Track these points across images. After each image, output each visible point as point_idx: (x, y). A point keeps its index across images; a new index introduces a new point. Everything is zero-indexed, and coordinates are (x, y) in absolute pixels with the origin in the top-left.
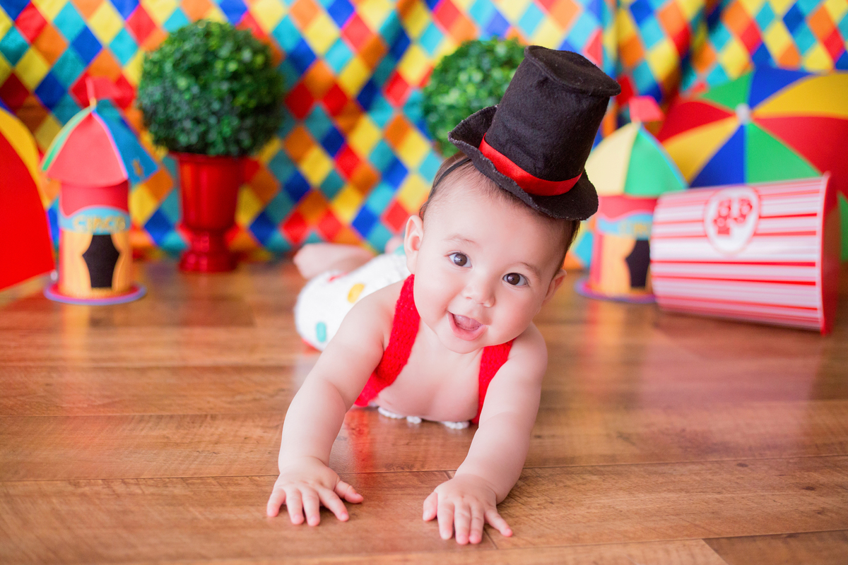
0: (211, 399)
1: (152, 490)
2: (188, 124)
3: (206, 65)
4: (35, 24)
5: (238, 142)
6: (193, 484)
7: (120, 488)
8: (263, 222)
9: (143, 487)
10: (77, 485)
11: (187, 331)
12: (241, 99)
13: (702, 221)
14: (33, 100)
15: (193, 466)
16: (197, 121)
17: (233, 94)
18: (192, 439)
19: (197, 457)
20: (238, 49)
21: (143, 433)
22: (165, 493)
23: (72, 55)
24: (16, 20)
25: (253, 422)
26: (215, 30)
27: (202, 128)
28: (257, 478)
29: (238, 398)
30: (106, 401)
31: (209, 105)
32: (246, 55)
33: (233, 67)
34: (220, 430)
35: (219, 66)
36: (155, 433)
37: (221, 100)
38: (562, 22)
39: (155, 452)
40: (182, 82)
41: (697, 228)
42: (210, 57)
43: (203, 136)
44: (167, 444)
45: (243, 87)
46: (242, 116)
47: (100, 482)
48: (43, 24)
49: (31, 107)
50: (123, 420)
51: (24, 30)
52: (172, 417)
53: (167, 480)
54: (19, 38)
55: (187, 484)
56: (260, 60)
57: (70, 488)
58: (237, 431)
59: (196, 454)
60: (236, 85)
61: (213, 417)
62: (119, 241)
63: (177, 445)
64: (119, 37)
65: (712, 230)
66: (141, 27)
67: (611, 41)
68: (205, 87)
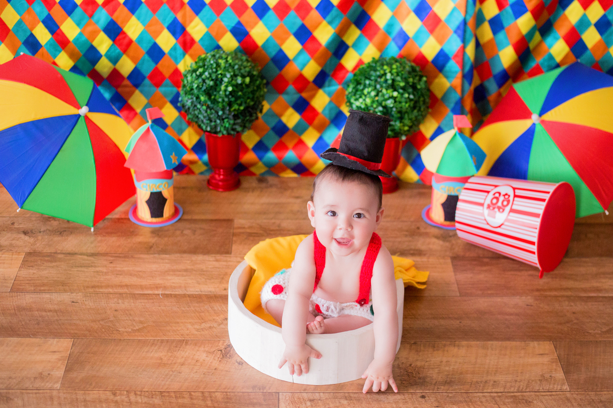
0: (189, 326)
1: (145, 400)
2: (205, 121)
3: (216, 88)
4: (126, 41)
5: (233, 130)
6: (164, 396)
7: (133, 398)
8: (260, 147)
9: (143, 397)
10: (115, 394)
11: (195, 258)
12: (236, 107)
13: (482, 205)
14: (126, 82)
15: (167, 383)
17: (230, 104)
18: (173, 361)
19: (171, 375)
20: (235, 76)
21: (151, 355)
22: (151, 402)
23: (147, 57)
24: (114, 41)
25: (204, 347)
27: (213, 124)
28: (193, 393)
29: (203, 325)
30: (141, 326)
31: (217, 112)
32: (239, 80)
33: (230, 89)
34: (187, 354)
35: (223, 88)
36: (157, 355)
37: (223, 109)
39: (153, 371)
40: (202, 98)
41: (480, 208)
42: (218, 82)
44: (161, 364)
45: (237, 98)
46: (236, 117)
47: (125, 392)
48: (131, 42)
49: (126, 86)
50: (144, 343)
51: (119, 45)
52: (167, 341)
53: (154, 393)
54: (116, 51)
55: (162, 396)
56: (248, 80)
57: (112, 397)
58: (195, 355)
59: (171, 373)
61: (187, 342)
62: (166, 194)
63: (165, 365)
66: (187, 43)
67: (470, 50)
68: (215, 101)
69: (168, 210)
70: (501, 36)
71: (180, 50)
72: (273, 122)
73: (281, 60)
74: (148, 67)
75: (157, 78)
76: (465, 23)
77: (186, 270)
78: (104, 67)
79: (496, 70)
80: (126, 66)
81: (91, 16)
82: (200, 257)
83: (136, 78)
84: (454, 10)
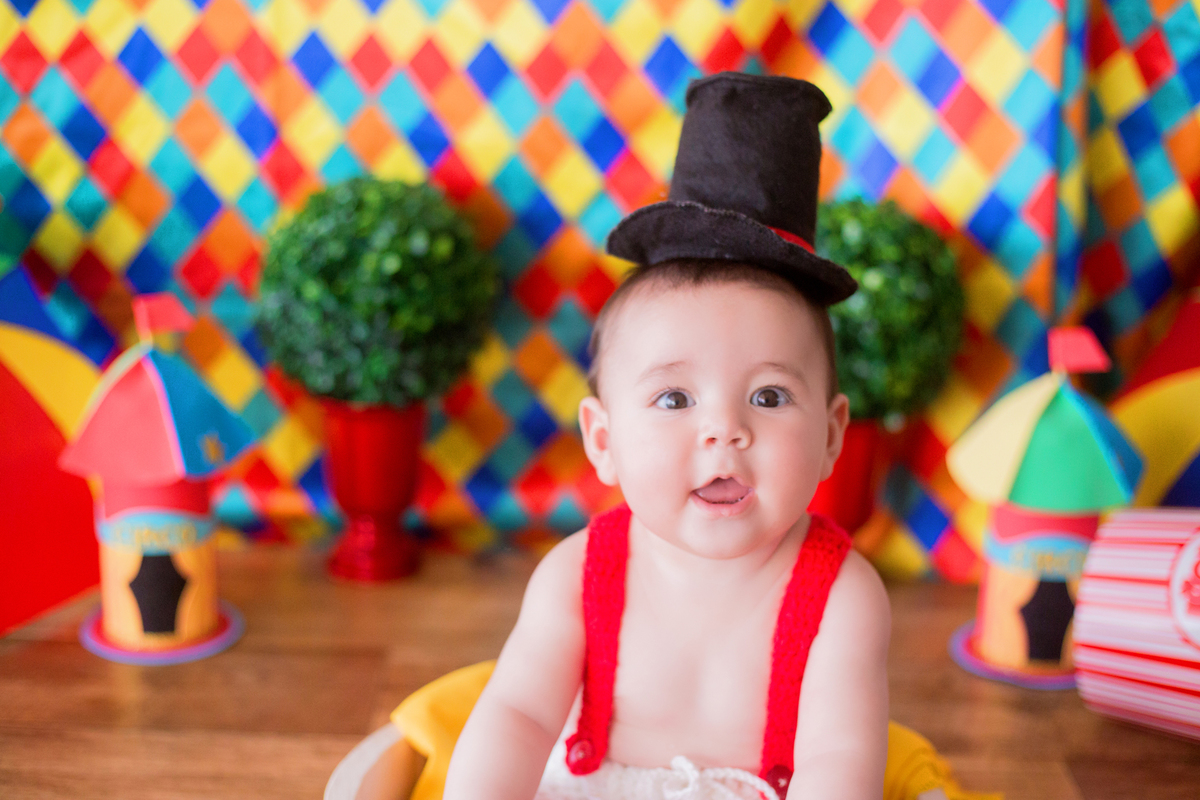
2: (317, 359)
3: (350, 261)
4: (118, 169)
5: (400, 387)
8: (485, 480)
12: (405, 318)
13: (1165, 583)
14: (120, 286)
16: (330, 353)
17: (391, 309)
20: (405, 232)
23: (178, 216)
24: (90, 163)
26: (372, 197)
27: (339, 366)
31: (348, 328)
32: (419, 243)
33: (392, 264)
35: (369, 262)
37: (370, 321)
38: (989, 161)
40: (312, 291)
41: (1157, 594)
42: (357, 245)
43: (341, 379)
45: (411, 296)
46: (407, 346)
48: (131, 171)
49: (117, 295)
51: (103, 176)
54: (95, 192)
56: (444, 247)
60: (397, 294)
62: (188, 560)
64: (250, 191)
65: (1180, 603)
66: (284, 172)
67: (1072, 194)
68: (345, 300)
69: (193, 613)
70: (1155, 162)
71: (266, 191)
72: (518, 406)
73: (543, 221)
74: (179, 243)
75: (202, 275)
76: (1056, 113)
77: (217, 778)
78: (59, 239)
79: (1138, 260)
80: (120, 239)
81: (27, 89)
82: (268, 745)
83: (146, 272)
84: (1028, 77)
